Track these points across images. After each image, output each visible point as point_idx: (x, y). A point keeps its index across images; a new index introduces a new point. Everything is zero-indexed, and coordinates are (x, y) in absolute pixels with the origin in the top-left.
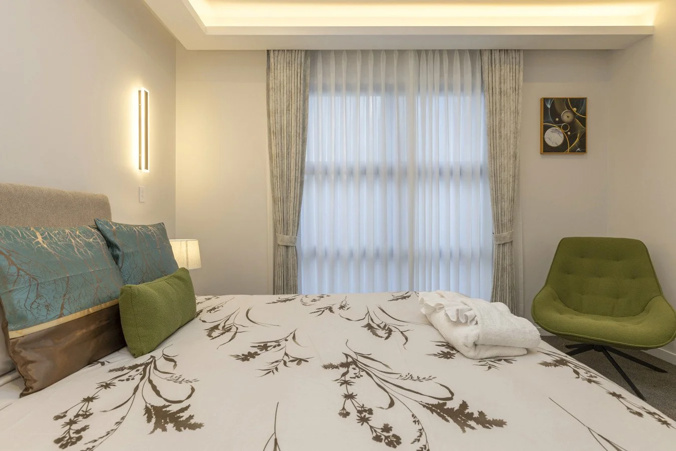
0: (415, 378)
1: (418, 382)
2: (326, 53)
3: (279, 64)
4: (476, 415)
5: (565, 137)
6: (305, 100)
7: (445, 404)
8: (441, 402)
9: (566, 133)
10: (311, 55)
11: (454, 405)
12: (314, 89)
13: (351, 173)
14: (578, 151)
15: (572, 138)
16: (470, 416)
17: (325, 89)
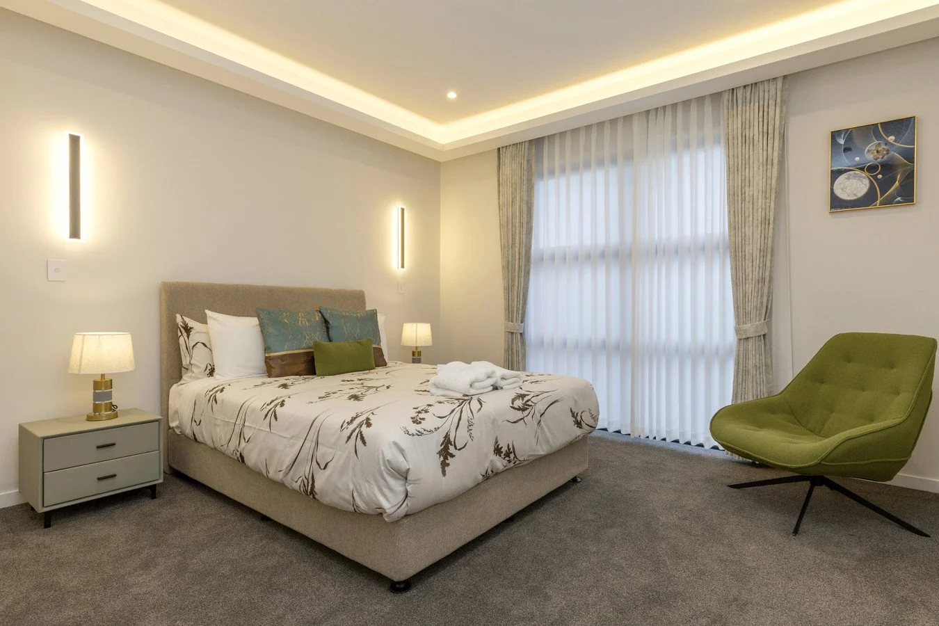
0: (470, 428)
1: (467, 429)
2: (551, 137)
3: (507, 157)
4: (447, 462)
5: (871, 182)
6: (530, 189)
7: (451, 445)
8: (453, 443)
9: (874, 177)
10: (537, 143)
11: (452, 449)
12: (541, 176)
13: (576, 258)
14: (899, 202)
15: (885, 186)
16: (446, 458)
17: (552, 173)
